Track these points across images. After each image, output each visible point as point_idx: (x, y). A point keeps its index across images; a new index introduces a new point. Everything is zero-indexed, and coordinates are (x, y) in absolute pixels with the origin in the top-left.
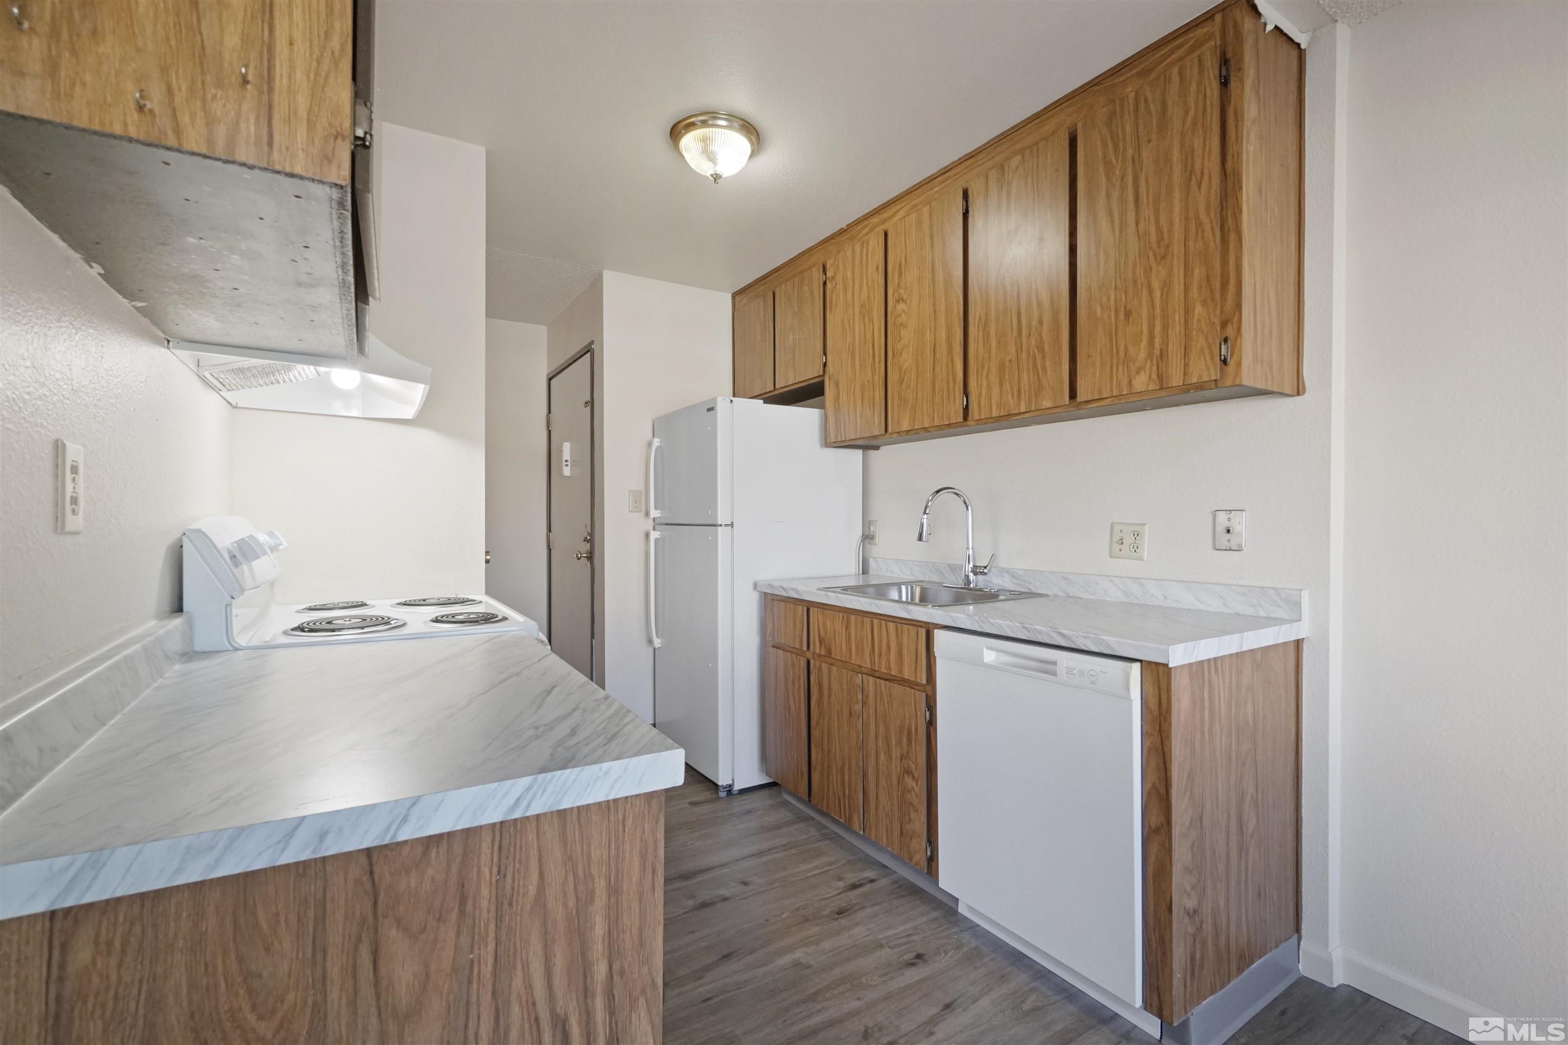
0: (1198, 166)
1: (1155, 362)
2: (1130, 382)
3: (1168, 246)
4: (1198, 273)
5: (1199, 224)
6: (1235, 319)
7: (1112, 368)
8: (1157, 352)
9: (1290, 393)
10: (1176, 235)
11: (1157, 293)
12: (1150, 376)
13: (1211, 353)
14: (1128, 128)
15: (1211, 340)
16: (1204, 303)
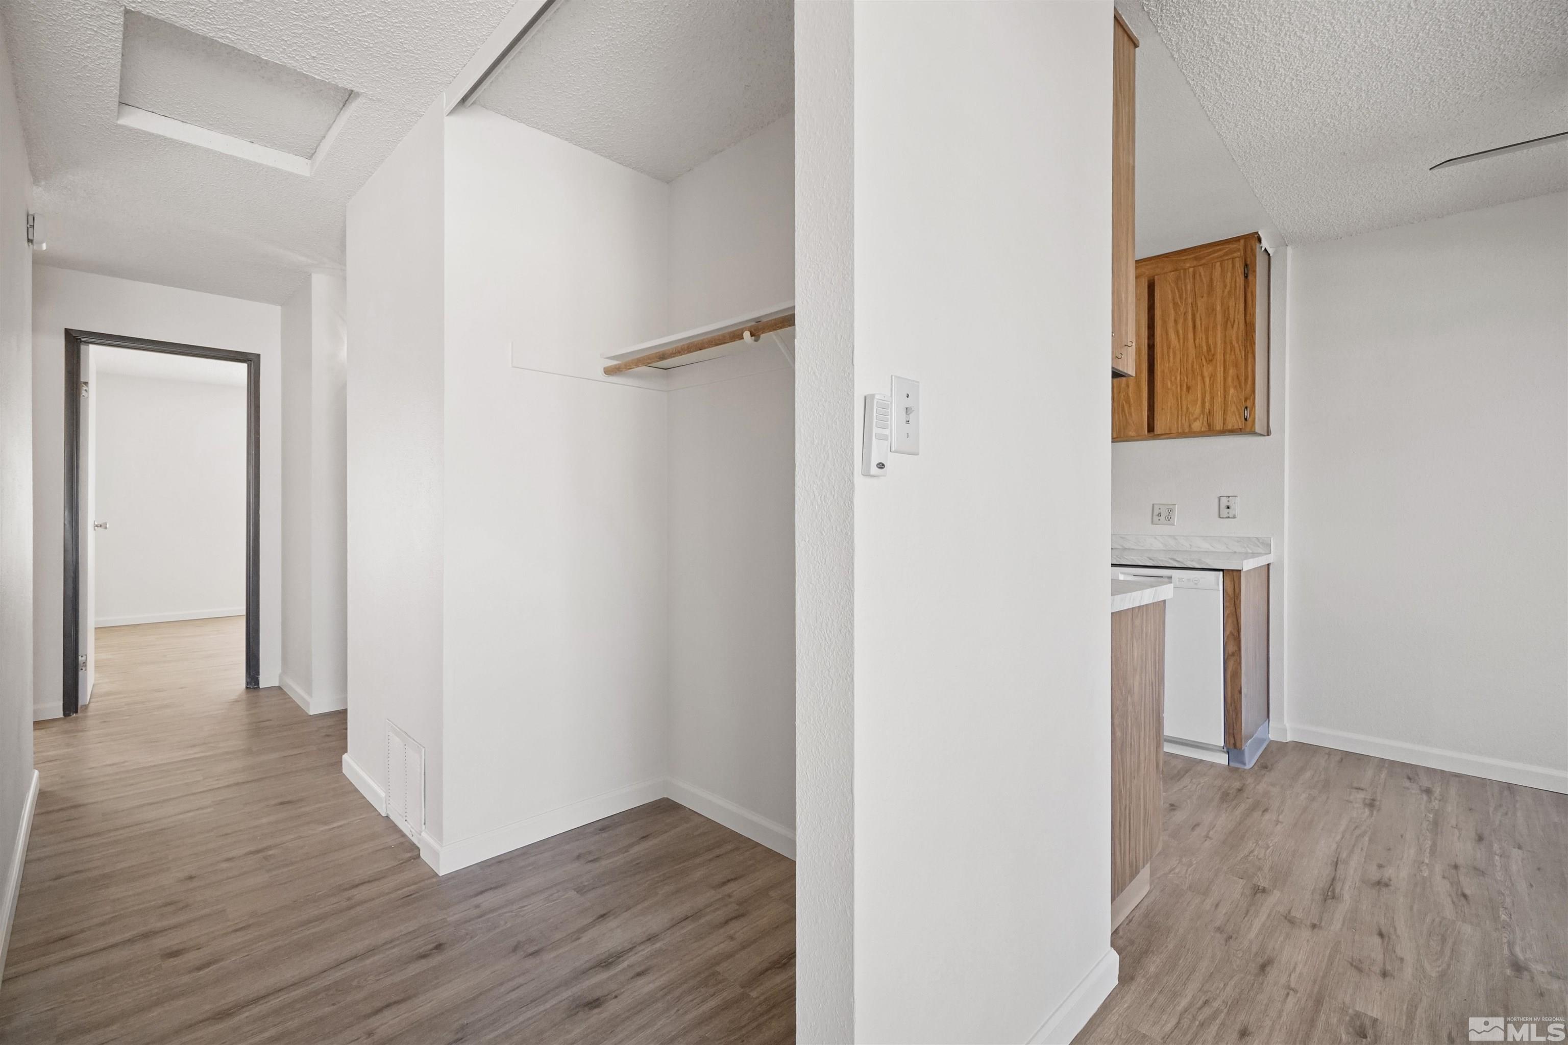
0: (1231, 316)
1: (1205, 416)
2: (1190, 426)
3: (1213, 355)
4: (1232, 372)
5: (1233, 348)
6: (1252, 398)
7: (1178, 417)
8: (1207, 411)
9: (1262, 433)
10: (1219, 350)
11: (1207, 380)
12: (1203, 423)
13: (1239, 414)
14: (1189, 287)
15: (1239, 407)
16: (1235, 387)
